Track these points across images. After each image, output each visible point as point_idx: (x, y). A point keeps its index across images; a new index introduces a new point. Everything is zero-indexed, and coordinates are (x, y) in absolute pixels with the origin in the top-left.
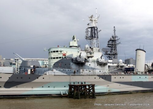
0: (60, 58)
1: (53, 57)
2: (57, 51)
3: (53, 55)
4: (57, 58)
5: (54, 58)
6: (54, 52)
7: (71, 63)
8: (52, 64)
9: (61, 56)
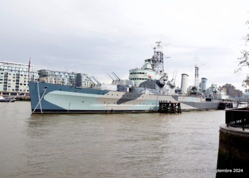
0: (146, 79)
1: (139, 77)
2: (144, 73)
3: (140, 76)
4: (143, 79)
5: (140, 79)
6: (140, 73)
7: (156, 85)
8: (139, 84)
9: (147, 77)
